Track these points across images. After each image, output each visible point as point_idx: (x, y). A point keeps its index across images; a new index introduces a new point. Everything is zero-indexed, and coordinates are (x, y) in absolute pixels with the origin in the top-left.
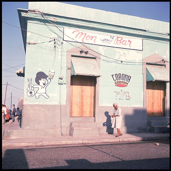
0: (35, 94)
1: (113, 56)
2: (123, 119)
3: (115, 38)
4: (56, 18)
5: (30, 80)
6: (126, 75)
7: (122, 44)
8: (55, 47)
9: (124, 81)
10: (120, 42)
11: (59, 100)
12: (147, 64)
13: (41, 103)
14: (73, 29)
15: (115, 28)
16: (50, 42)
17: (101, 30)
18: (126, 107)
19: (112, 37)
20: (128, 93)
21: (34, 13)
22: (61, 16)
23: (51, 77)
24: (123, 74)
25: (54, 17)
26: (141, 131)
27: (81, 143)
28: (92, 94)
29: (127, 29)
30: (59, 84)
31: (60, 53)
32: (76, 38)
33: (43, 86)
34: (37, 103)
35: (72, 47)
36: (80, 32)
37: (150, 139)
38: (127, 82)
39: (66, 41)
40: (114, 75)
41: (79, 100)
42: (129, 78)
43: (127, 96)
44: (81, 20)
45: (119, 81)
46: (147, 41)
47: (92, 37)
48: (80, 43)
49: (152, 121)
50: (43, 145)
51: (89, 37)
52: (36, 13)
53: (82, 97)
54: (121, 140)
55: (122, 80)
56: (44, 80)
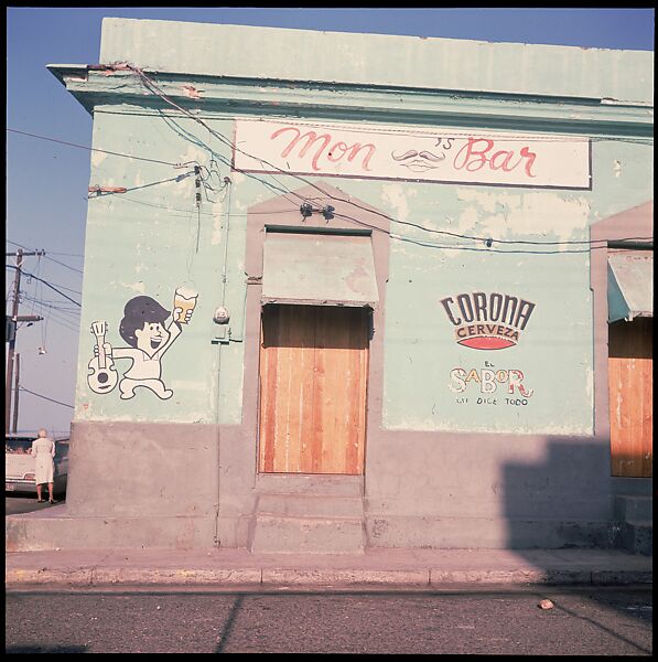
0: (119, 383)
2: (494, 488)
3: (458, 145)
4: (199, 86)
5: (100, 330)
6: (508, 298)
7: (492, 167)
8: (199, 197)
10: (484, 160)
11: (213, 407)
12: (612, 245)
13: (142, 419)
14: (272, 124)
15: (451, 101)
16: (180, 178)
17: (392, 114)
18: (509, 436)
19: (444, 142)
20: (520, 376)
21: (111, 73)
22: (214, 77)
23: (183, 315)
24: (493, 296)
25: (189, 85)
26: (577, 544)
27: (253, 580)
28: (358, 380)
29: (509, 104)
30: (213, 342)
31: (217, 220)
32: (284, 155)
33: (151, 351)
34: (126, 418)
35: (269, 194)
36: (304, 130)
37: (580, 579)
38: (515, 329)
39: (242, 171)
40: (455, 300)
41: (301, 404)
42: (524, 310)
43: (516, 390)
44: (296, 82)
46: (607, 147)
47: (356, 149)
48: (305, 174)
49: (629, 498)
50: (95, 583)
51: (343, 147)
52: (117, 73)
53: (315, 394)
54: (437, 577)
55: (492, 319)
56: (155, 328)
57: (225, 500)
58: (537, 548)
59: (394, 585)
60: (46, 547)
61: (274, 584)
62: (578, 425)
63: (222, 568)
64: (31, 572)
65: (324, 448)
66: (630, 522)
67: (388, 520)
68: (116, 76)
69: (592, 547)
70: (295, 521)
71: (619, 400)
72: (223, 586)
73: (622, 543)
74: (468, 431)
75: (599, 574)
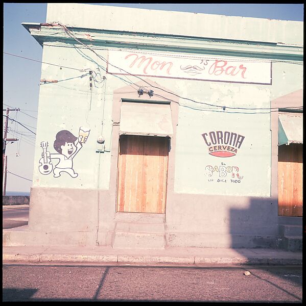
0: (53, 170)
1: (207, 98)
3: (210, 63)
4: (92, 34)
5: (45, 146)
6: (232, 134)
7: (226, 74)
8: (91, 85)
9: (228, 145)
10: (222, 70)
11: (96, 181)
12: (280, 110)
13: (63, 186)
14: (125, 52)
15: (208, 43)
16: (82, 76)
17: (180, 48)
18: (232, 197)
19: (204, 61)
20: (238, 169)
21: (51, 27)
22: (99, 30)
23: (83, 139)
24: (226, 133)
25: (87, 33)
26: (262, 246)
27: (114, 260)
28: (163, 170)
29: (235, 44)
30: (97, 152)
31: (99, 96)
32: (131, 67)
33: (68, 156)
34: (56, 186)
35: (124, 84)
36: (140, 55)
38: (235, 148)
39: (111, 74)
40: (208, 134)
41: (137, 181)
42: (240, 140)
45: (217, 145)
46: (279, 65)
47: (164, 64)
48: (140, 75)
49: (285, 226)
50: (41, 261)
51: (158, 63)
52: (54, 27)
53: (143, 176)
54: (198, 260)
55: (225, 143)
56: (70, 145)
57: (101, 224)
58: (243, 248)
59: (178, 264)
60: (19, 244)
61: (123, 262)
62: (263, 192)
63: (100, 255)
64: (12, 255)
65: (147, 201)
66: (286, 237)
67: (176, 234)
68: (54, 29)
69: (268, 248)
70: (133, 234)
71: (282, 181)
72: (99, 263)
73: (283, 246)
74: (213, 194)
75: (272, 260)
